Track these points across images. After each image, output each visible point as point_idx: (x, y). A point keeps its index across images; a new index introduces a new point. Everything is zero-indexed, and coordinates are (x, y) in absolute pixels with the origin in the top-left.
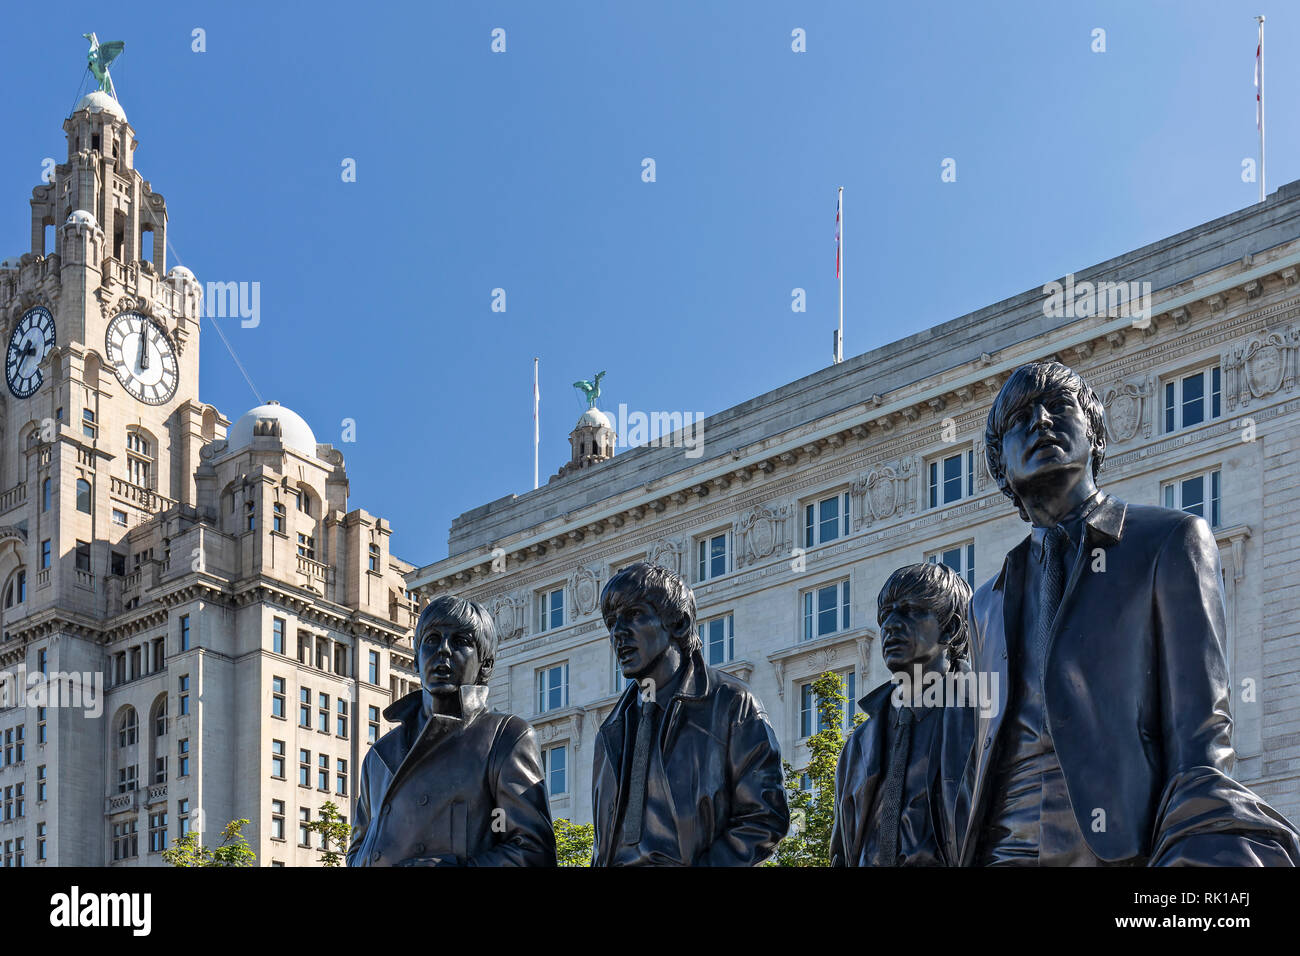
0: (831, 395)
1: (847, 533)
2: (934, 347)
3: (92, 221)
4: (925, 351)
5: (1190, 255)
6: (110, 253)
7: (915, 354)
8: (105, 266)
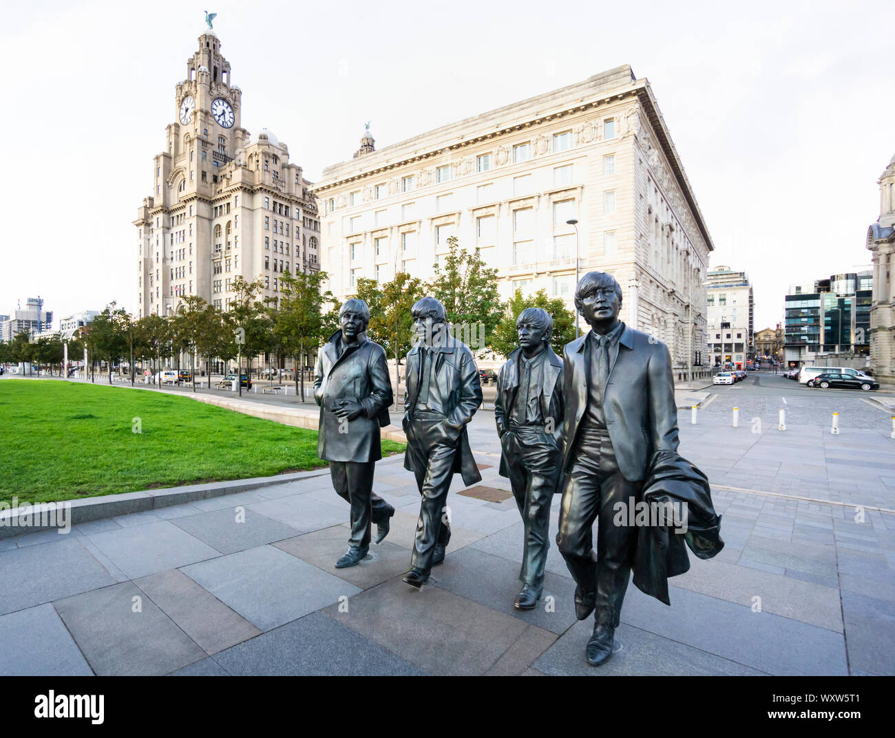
0: (446, 135)
1: (452, 178)
2: (480, 120)
3: (207, 70)
4: (477, 121)
5: (562, 96)
6: (212, 80)
7: (474, 122)
8: (211, 83)
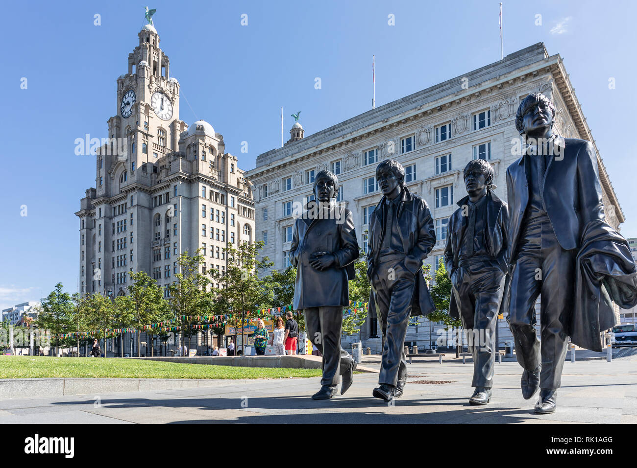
0: (371, 119)
2: (403, 104)
3: (147, 64)
4: (400, 105)
5: (480, 76)
6: (152, 74)
7: (397, 106)
8: (151, 78)
